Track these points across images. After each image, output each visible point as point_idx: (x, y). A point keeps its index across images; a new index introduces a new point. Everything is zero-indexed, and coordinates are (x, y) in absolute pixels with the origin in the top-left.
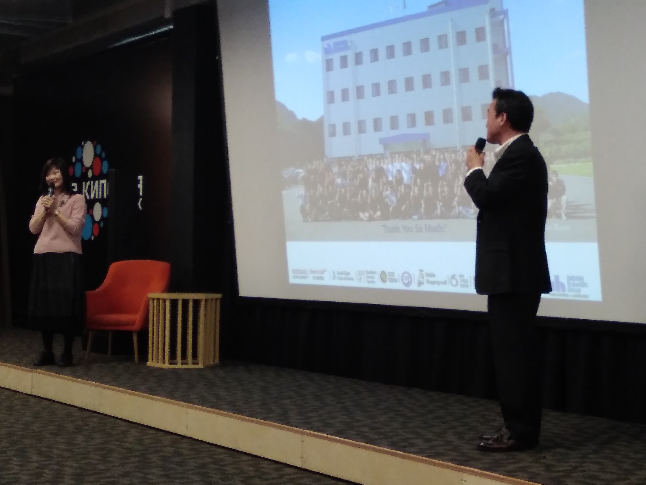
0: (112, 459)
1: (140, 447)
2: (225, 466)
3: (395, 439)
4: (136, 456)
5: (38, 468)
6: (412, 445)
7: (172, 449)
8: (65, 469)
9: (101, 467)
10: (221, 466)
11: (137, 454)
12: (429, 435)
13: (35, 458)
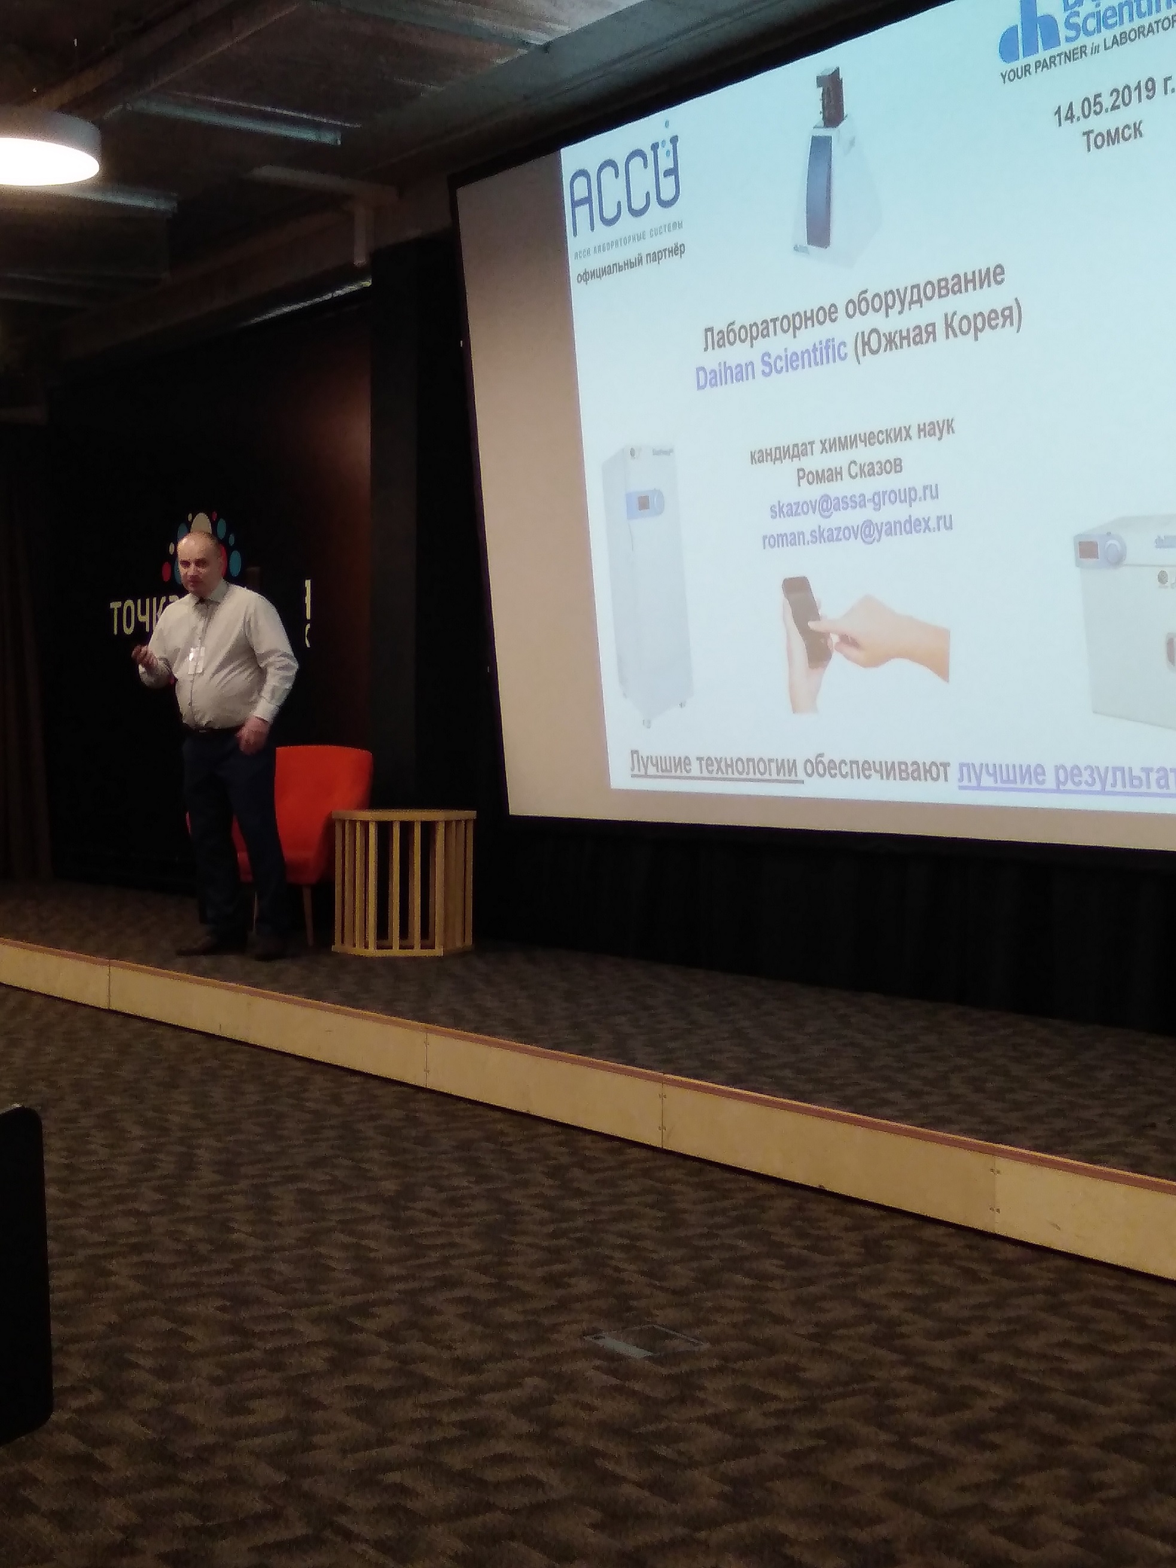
0: (285, 1133)
1: (335, 1110)
2: (510, 1144)
3: (850, 1091)
4: (332, 1127)
5: (144, 1150)
6: (886, 1103)
7: (398, 1113)
8: (198, 1151)
9: (269, 1148)
10: (502, 1144)
11: (333, 1122)
12: (916, 1084)
13: (137, 1131)
